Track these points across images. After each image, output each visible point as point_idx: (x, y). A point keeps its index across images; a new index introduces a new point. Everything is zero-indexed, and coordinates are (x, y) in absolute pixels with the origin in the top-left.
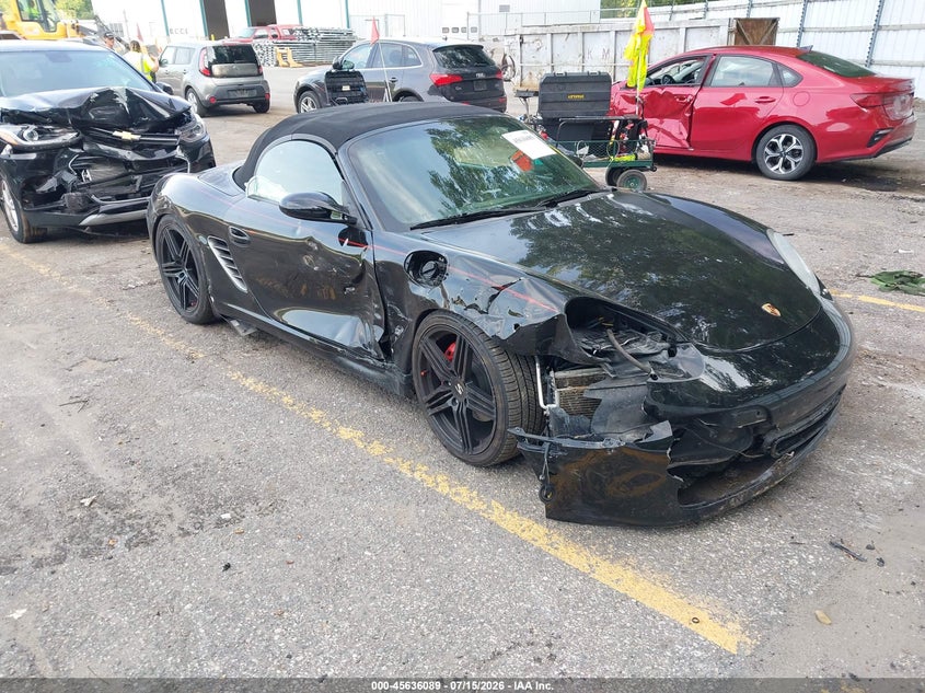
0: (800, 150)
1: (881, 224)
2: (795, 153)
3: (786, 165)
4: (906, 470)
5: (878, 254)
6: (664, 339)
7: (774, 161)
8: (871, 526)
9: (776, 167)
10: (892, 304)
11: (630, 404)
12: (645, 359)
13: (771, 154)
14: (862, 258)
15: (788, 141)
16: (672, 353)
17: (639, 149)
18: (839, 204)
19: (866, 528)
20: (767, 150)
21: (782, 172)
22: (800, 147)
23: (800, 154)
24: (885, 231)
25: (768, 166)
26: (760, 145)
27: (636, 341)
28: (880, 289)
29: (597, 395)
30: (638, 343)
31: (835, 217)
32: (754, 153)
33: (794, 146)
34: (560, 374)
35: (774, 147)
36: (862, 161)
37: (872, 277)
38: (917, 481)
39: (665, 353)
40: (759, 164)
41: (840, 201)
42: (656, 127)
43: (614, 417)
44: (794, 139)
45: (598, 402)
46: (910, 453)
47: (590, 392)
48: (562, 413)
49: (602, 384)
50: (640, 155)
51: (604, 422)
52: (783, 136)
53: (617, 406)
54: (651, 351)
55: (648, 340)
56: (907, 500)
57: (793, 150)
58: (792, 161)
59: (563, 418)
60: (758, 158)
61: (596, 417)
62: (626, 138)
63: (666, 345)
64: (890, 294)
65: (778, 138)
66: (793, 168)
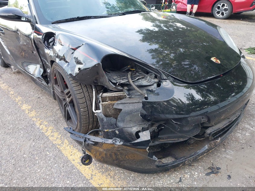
0: (227, 9)
1: (252, 32)
2: (226, 10)
3: (223, 14)
4: (248, 128)
5: (249, 42)
6: (156, 77)
7: (218, 13)
8: (228, 157)
9: (219, 15)
10: (252, 59)
11: (136, 112)
12: (144, 88)
13: (218, 10)
14: (243, 43)
15: (223, 5)
16: (159, 85)
17: (172, 8)
18: (238, 26)
19: (225, 157)
20: (216, 9)
21: (221, 16)
22: (227, 8)
23: (227, 10)
24: (253, 34)
25: (217, 14)
26: (214, 8)
27: (143, 78)
28: (248, 54)
29: (120, 107)
30: (143, 79)
31: (236, 30)
32: (212, 10)
33: (225, 7)
34: (105, 95)
35: (219, 8)
36: (248, 12)
37: (246, 49)
38: (252, 133)
39: (155, 85)
40: (214, 14)
41: (239, 25)
42: (181, 2)
43: (128, 118)
44: (226, 5)
45: (120, 110)
46: (251, 120)
47: (118, 105)
48: (102, 116)
49: (123, 101)
50: (172, 10)
51: (123, 121)
52: (222, 4)
53: (130, 113)
54: (149, 84)
55: (148, 78)
56: (246, 143)
57: (225, 9)
58: (225, 13)
59: (103, 118)
60: (213, 12)
61: (119, 118)
62: (167, 4)
63: (156, 80)
64: (251, 55)
65: (220, 5)
66: (225, 15)
